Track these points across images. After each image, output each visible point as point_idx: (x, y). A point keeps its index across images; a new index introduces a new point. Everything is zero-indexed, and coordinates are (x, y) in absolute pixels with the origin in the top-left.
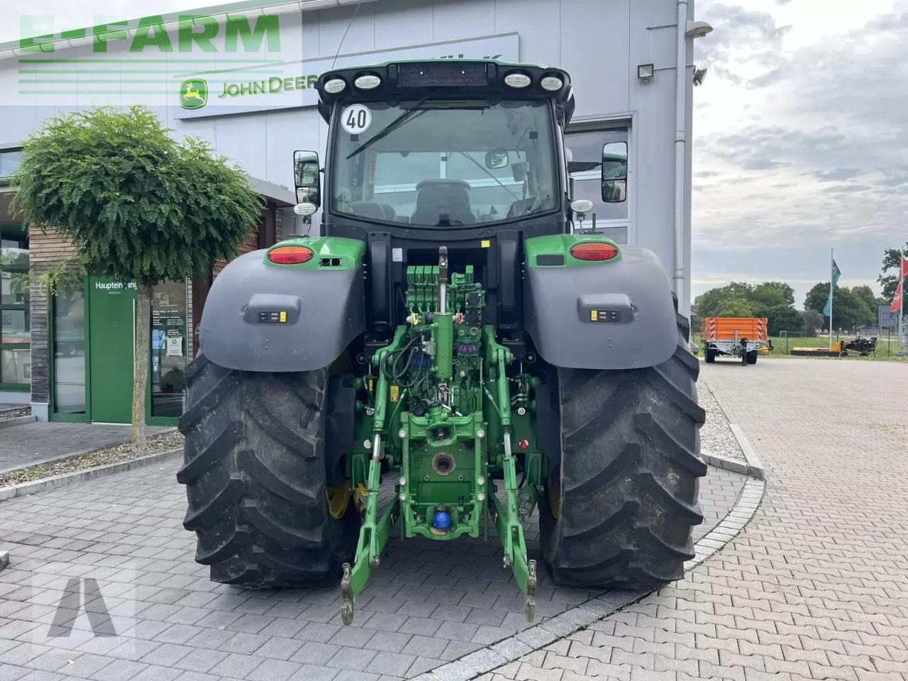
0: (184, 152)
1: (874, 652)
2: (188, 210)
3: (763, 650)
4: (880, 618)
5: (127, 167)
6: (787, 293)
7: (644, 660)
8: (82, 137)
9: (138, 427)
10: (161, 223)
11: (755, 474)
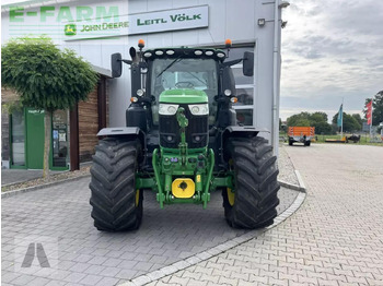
0: (64, 55)
1: (342, 262)
2: (66, 80)
3: (296, 261)
4: (346, 249)
5: (39, 61)
6: (325, 116)
7: (247, 265)
8: (20, 48)
9: (46, 171)
10: (54, 85)
11: (302, 190)
